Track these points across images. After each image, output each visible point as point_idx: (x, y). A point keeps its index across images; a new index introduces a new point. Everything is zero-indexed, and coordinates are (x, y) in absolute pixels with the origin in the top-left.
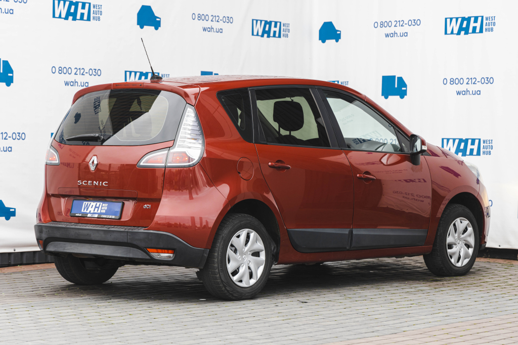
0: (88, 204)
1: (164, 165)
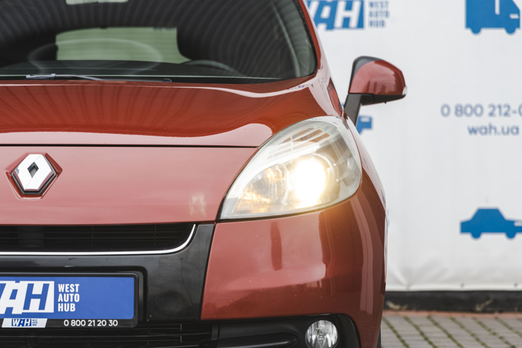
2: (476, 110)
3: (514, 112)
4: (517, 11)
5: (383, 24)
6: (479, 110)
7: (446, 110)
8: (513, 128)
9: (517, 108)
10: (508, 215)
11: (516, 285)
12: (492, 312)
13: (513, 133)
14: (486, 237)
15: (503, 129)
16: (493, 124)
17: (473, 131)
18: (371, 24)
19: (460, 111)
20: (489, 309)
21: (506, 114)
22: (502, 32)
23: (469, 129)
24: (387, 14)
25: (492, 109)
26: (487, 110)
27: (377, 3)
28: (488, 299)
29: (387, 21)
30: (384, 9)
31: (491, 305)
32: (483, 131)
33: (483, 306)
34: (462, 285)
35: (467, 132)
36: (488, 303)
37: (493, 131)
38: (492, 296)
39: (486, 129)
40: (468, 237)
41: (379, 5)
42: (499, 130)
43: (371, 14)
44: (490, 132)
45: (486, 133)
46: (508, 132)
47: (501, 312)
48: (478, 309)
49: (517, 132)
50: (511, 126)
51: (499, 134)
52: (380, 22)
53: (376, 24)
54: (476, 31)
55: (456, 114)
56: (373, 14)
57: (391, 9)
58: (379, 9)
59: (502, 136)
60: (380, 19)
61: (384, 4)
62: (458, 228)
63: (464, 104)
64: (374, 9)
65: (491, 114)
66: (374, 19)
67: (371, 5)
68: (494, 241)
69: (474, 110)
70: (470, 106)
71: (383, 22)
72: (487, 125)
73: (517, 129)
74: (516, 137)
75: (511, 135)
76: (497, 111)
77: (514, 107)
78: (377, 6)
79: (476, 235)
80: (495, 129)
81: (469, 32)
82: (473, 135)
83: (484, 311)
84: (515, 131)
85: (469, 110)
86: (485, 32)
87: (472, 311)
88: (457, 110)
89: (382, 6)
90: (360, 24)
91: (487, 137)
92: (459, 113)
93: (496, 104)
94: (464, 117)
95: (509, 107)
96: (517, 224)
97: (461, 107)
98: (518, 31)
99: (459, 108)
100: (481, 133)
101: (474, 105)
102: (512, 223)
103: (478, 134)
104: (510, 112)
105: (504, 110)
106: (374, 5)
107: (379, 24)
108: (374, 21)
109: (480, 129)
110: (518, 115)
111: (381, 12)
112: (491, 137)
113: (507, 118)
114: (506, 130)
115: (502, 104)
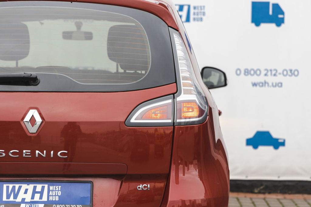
0: (14, 187)
1: (170, 121)
2: (256, 72)
3: (280, 74)
4: (283, 13)
5: (201, 19)
6: (258, 72)
7: (238, 72)
8: (279, 83)
9: (281, 72)
10: (275, 135)
11: (279, 177)
12: (264, 193)
13: (279, 86)
14: (261, 148)
15: (273, 84)
16: (267, 81)
17: (254, 85)
18: (194, 19)
19: (247, 72)
20: (262, 191)
21: (275, 75)
22: (273, 26)
23: (252, 83)
24: (204, 14)
25: (266, 72)
26: (263, 72)
27: (198, 7)
28: (262, 185)
29: (204, 18)
30: (202, 11)
31: (264, 189)
32: (261, 85)
33: (259, 189)
34: (247, 177)
35: (251, 85)
36: (262, 187)
37: (267, 85)
38: (265, 184)
39: (262, 83)
40: (250, 148)
41: (199, 8)
42: (270, 84)
43: (194, 14)
44: (265, 86)
45: (262, 86)
46: (276, 86)
47: (270, 193)
48: (256, 191)
49: (281, 86)
50: (277, 82)
51: (270, 87)
52: (200, 18)
53: (197, 19)
54: (258, 24)
55: (245, 74)
56: (195, 13)
57: (206, 10)
58: (199, 11)
59: (272, 88)
60: (199, 16)
61: (202, 8)
62: (244, 142)
63: (249, 69)
64: (196, 11)
65: (266, 75)
66: (196, 16)
67: (195, 8)
68: (266, 151)
69: (255, 72)
70: (253, 70)
71: (201, 18)
72: (263, 81)
73: (281, 84)
74: (280, 88)
75: (277, 87)
76: (269, 73)
77: (280, 71)
78: (198, 9)
79: (255, 147)
80: (268, 84)
81: (253, 25)
82: (255, 87)
83: (259, 193)
84: (280, 85)
85: (252, 72)
86: (263, 26)
87: (252, 192)
88: (245, 72)
89: (201, 9)
90: (188, 20)
91: (263, 88)
92: (246, 74)
93: (269, 69)
94: (249, 76)
95: (276, 70)
96: (280, 141)
97: (248, 70)
98: (283, 25)
99: (247, 71)
100: (260, 86)
101: (255, 69)
102: (277, 140)
103: (258, 87)
104: (277, 74)
105: (274, 72)
106: (196, 8)
107: (199, 20)
108: (196, 18)
109: (259, 84)
110: (282, 75)
111: (201, 12)
112: (266, 89)
113: (275, 77)
114: (274, 84)
115: (273, 69)
